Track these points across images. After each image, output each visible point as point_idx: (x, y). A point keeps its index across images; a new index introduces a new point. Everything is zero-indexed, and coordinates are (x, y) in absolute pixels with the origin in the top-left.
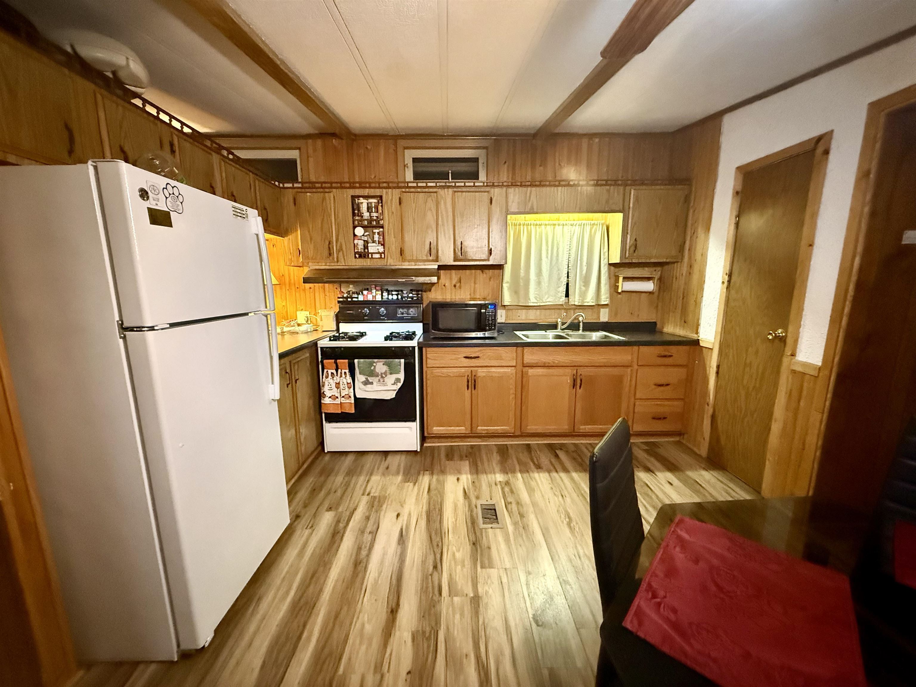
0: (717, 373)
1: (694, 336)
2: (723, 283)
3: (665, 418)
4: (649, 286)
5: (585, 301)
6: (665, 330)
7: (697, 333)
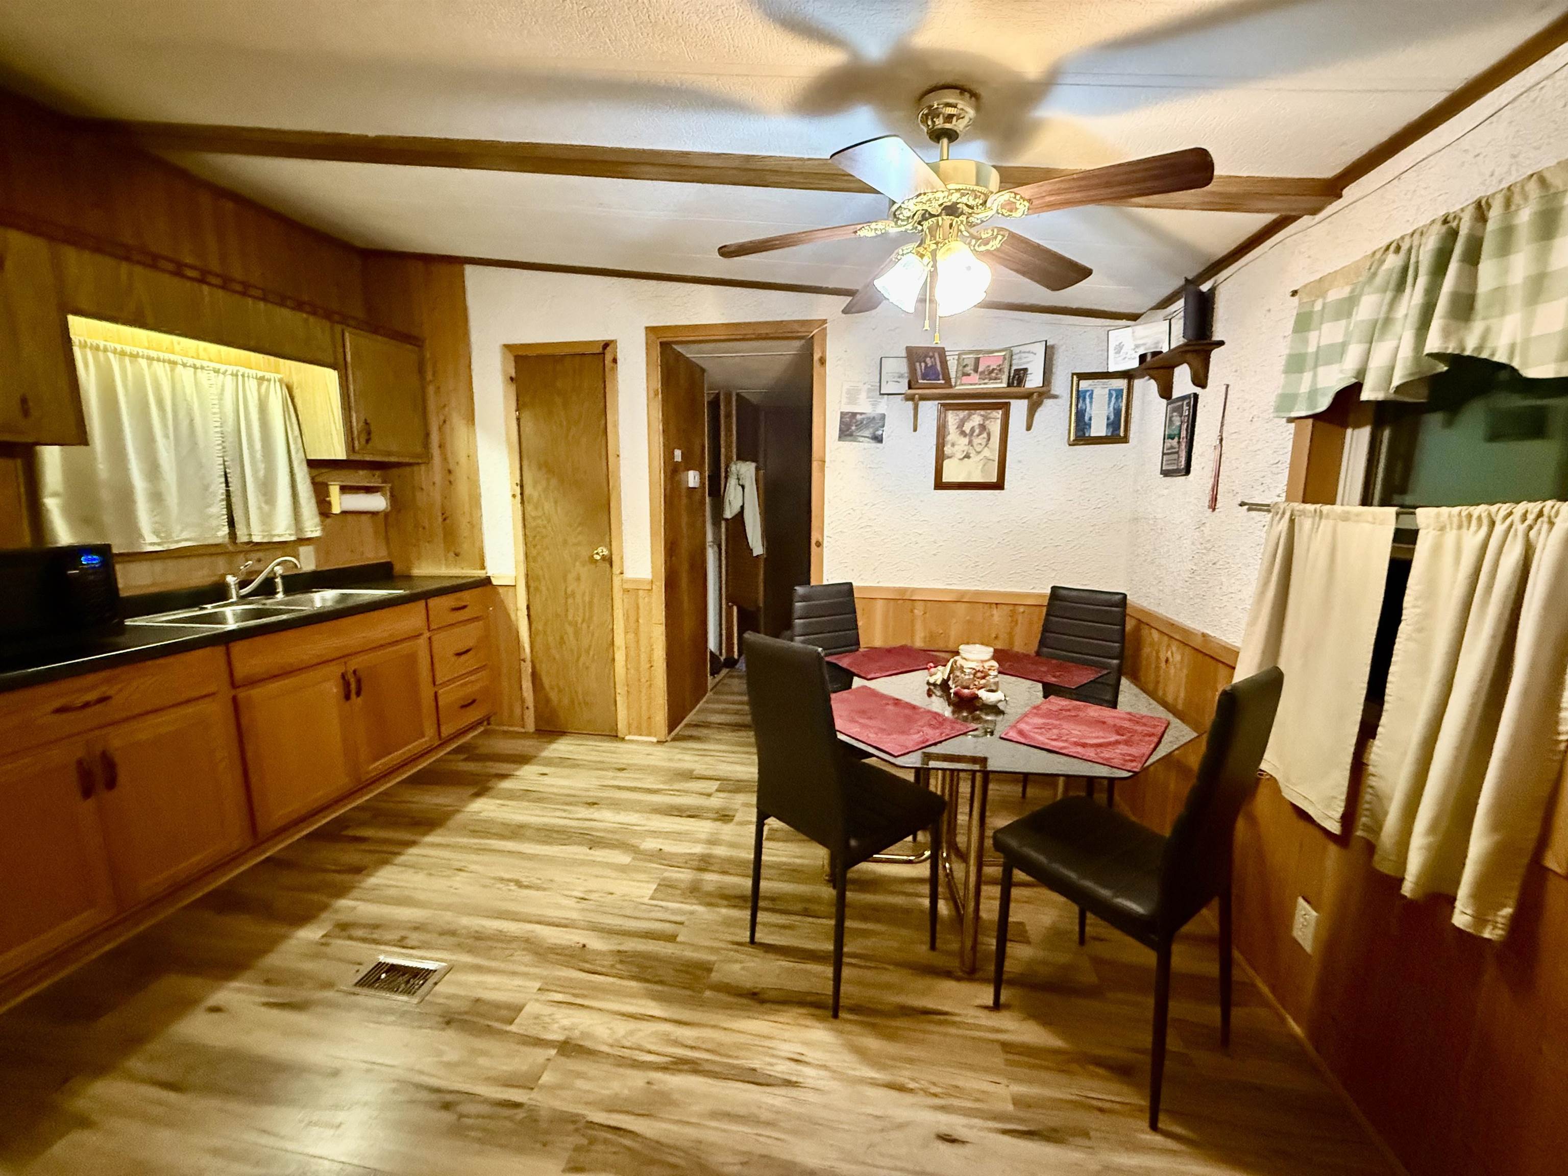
0: (529, 616)
1: (480, 573)
2: (514, 496)
3: (474, 701)
4: (377, 502)
5: (274, 533)
6: (416, 572)
7: (483, 567)
